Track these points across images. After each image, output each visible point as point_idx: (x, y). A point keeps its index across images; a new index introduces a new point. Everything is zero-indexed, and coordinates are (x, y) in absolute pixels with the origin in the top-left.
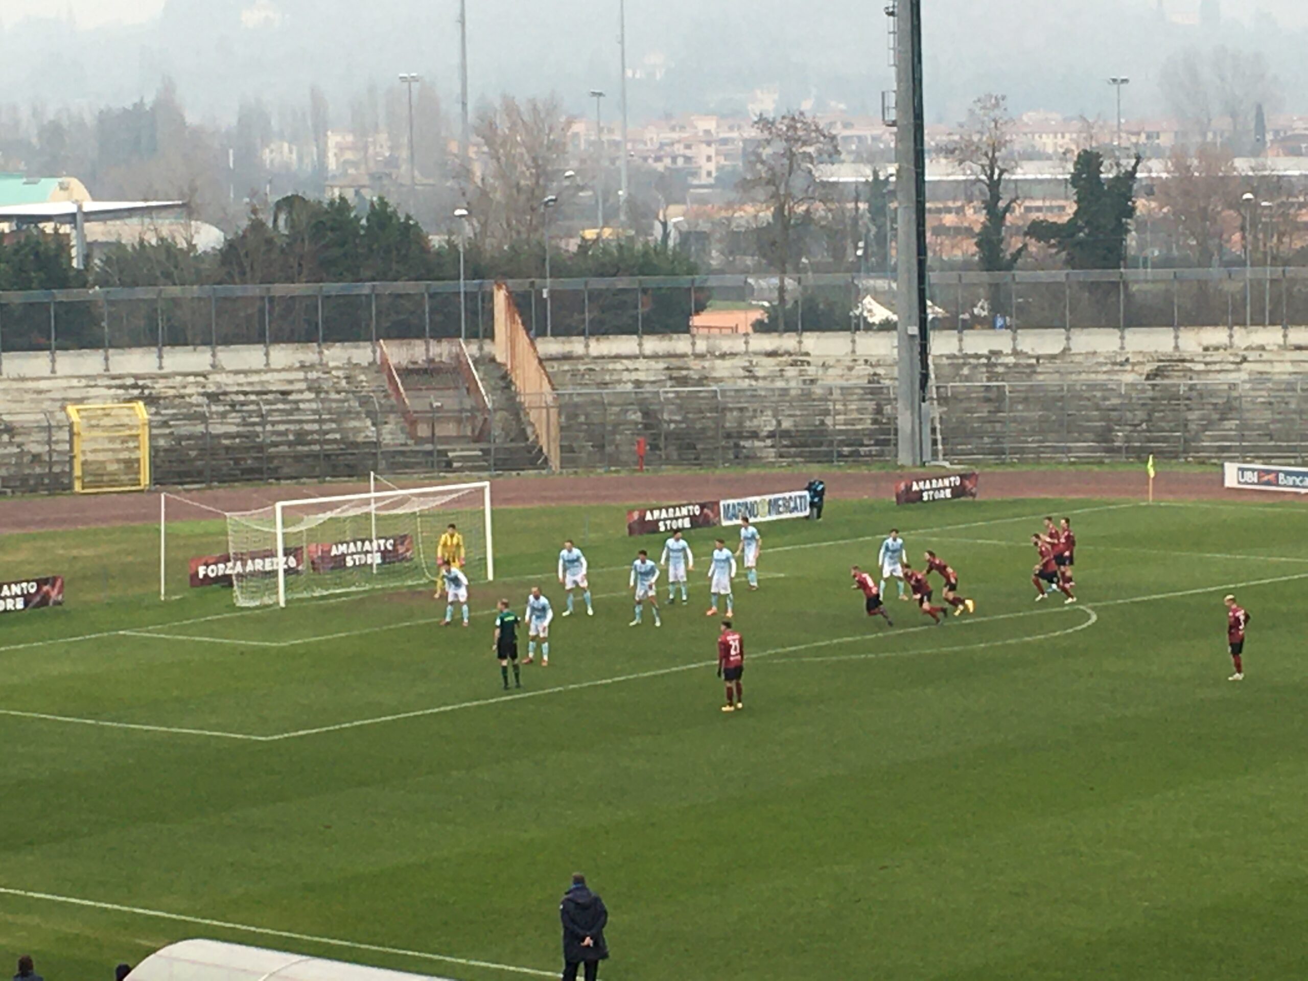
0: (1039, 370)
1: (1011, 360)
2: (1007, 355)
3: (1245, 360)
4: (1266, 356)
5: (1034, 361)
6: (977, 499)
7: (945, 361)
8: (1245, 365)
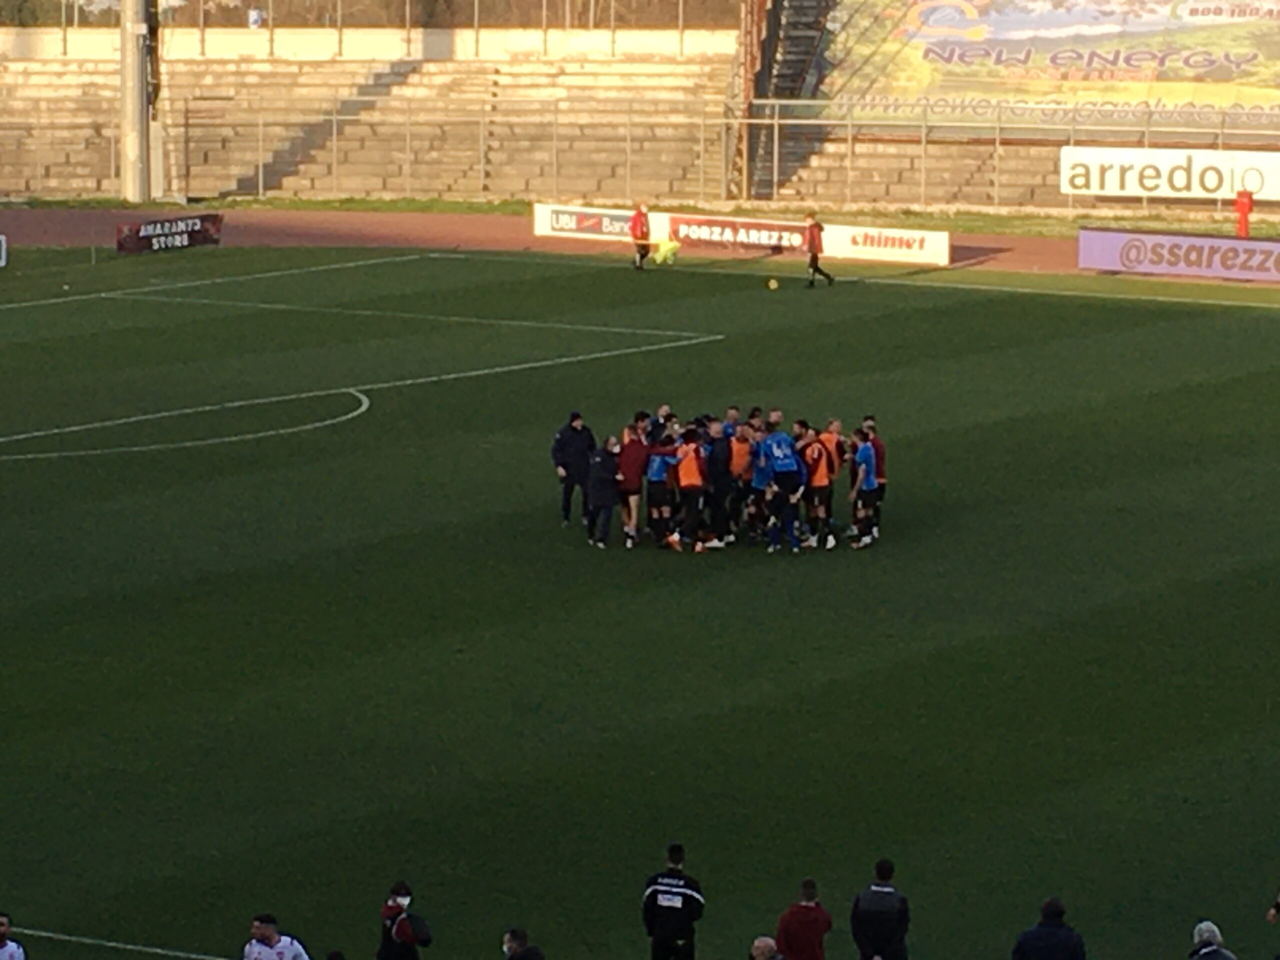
0: (302, 80)
1: (266, 68)
2: (262, 61)
3: (562, 73)
4: (589, 68)
5: (295, 69)
6: (221, 245)
7: (181, 68)
8: (561, 80)
